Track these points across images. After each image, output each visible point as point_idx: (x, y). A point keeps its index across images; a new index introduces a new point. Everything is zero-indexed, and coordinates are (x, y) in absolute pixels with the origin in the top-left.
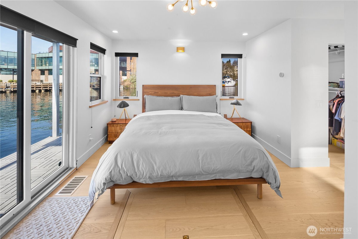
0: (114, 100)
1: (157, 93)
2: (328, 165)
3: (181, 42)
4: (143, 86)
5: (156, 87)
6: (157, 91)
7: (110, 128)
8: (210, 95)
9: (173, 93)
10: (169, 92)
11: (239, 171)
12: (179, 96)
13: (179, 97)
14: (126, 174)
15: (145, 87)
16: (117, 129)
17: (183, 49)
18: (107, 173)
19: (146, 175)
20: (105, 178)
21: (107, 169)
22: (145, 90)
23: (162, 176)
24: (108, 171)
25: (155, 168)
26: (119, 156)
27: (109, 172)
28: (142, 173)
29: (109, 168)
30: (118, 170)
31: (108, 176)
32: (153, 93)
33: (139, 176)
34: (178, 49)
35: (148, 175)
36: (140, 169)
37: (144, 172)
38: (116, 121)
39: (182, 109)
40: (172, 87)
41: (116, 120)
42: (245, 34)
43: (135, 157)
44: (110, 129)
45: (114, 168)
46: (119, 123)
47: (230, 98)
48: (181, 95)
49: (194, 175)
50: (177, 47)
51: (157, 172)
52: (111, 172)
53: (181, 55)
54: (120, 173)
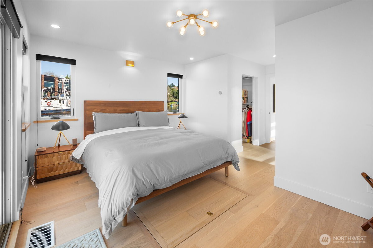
0: (34, 122)
1: (104, 110)
2: (242, 150)
3: (130, 56)
4: (85, 102)
5: (102, 103)
6: (103, 108)
7: (41, 160)
8: (159, 110)
9: (124, 110)
10: (119, 109)
11: (221, 159)
12: (133, 112)
13: (135, 114)
14: (150, 184)
15: (88, 103)
16: (54, 160)
17: (133, 63)
18: (133, 189)
19: (167, 179)
20: (132, 194)
21: (130, 185)
22: (87, 107)
23: (179, 177)
24: (132, 186)
25: (173, 171)
26: (136, 170)
27: (134, 187)
28: (163, 179)
29: (131, 184)
30: (142, 183)
31: (135, 191)
32: (99, 110)
33: (161, 182)
34: (127, 62)
35: (168, 179)
36: (161, 176)
37: (165, 177)
38: (45, 151)
39: (138, 125)
40: (123, 103)
41: (45, 149)
42: (192, 59)
43: (152, 167)
44: (41, 163)
45: (137, 182)
46: (54, 152)
47: (173, 113)
48: (136, 112)
49: (198, 170)
50: (126, 61)
51: (175, 174)
52: (136, 186)
53: (130, 69)
54: (144, 185)
